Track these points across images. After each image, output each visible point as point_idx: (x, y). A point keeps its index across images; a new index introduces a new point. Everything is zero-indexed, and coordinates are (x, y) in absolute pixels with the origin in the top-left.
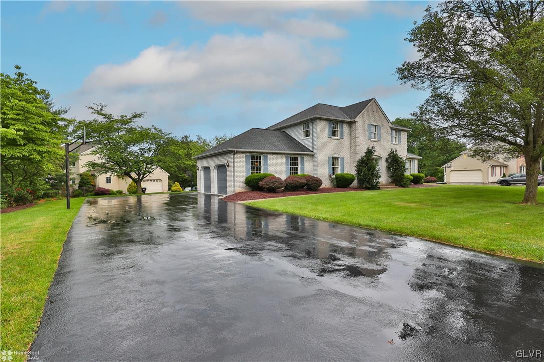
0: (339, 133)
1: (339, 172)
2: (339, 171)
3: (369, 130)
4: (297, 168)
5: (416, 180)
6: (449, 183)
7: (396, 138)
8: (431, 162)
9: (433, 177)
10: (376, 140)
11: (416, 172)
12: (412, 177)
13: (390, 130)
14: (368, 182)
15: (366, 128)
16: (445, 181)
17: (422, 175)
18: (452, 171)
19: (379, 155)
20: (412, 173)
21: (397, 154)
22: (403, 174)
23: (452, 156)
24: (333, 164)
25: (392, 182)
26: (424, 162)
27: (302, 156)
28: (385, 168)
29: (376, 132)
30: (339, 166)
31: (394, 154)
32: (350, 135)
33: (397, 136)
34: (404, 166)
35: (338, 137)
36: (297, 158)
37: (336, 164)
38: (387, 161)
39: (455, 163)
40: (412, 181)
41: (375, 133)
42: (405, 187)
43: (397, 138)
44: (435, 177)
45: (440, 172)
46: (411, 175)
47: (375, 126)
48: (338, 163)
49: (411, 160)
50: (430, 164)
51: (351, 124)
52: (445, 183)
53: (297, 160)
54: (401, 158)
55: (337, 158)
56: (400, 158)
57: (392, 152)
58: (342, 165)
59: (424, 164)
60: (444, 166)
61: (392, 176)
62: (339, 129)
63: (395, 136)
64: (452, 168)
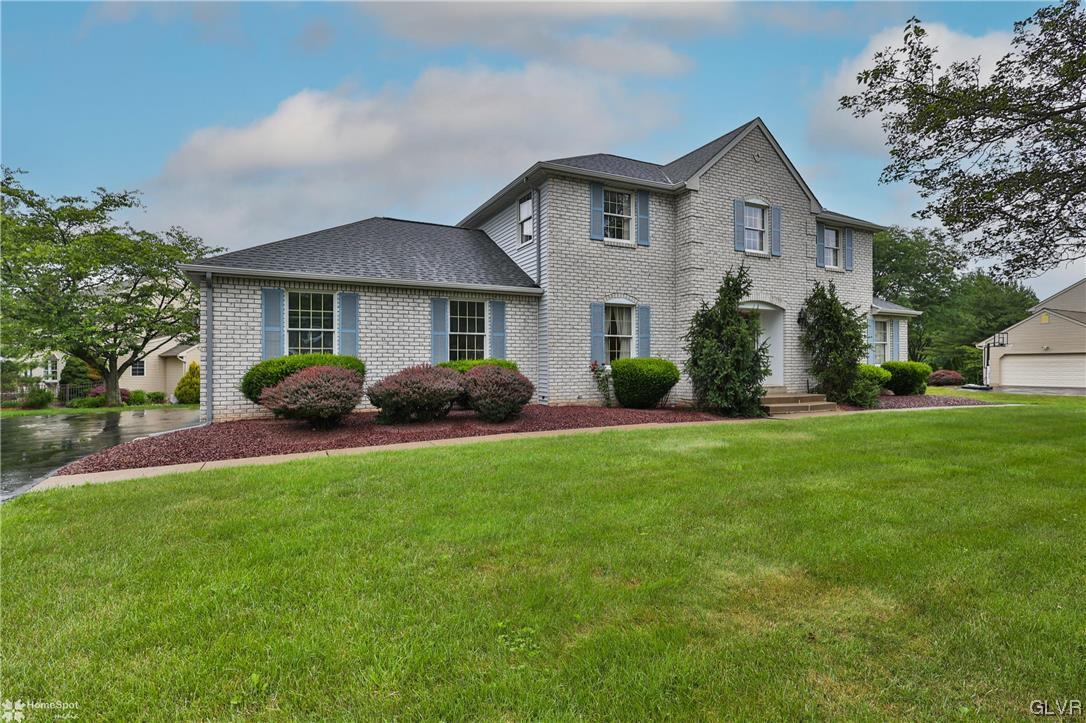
0: (633, 228)
1: (634, 355)
2: (632, 353)
3: (738, 219)
4: (481, 339)
5: (903, 384)
6: (1001, 387)
7: (836, 251)
8: (946, 334)
9: (953, 372)
10: (765, 252)
11: (903, 358)
12: (887, 374)
13: (813, 224)
14: (720, 389)
15: (728, 212)
16: (988, 381)
17: (922, 366)
18: (1005, 355)
19: (774, 302)
20: (888, 360)
21: (834, 300)
22: (852, 364)
23: (1001, 320)
24: (613, 329)
25: (818, 390)
26: (927, 335)
27: (498, 299)
28: (796, 342)
29: (766, 229)
30: (634, 335)
31: (824, 297)
32: (675, 236)
33: (841, 247)
34: (858, 338)
35: (632, 241)
36: (481, 306)
37: (625, 329)
38: (802, 320)
39: (1016, 336)
40: (887, 385)
41: (762, 233)
42: (861, 407)
43: (840, 254)
44: (956, 369)
45: (969, 358)
46: (886, 367)
47: (763, 208)
48: (630, 325)
49: (884, 321)
50: (942, 339)
51: (675, 198)
52: (989, 388)
53: (482, 313)
54: (849, 313)
55: (628, 309)
56: (846, 311)
57: (819, 293)
58: (645, 331)
59: (929, 340)
60: (983, 344)
61: (817, 370)
62: (633, 216)
63: (832, 245)
64: (1007, 350)
